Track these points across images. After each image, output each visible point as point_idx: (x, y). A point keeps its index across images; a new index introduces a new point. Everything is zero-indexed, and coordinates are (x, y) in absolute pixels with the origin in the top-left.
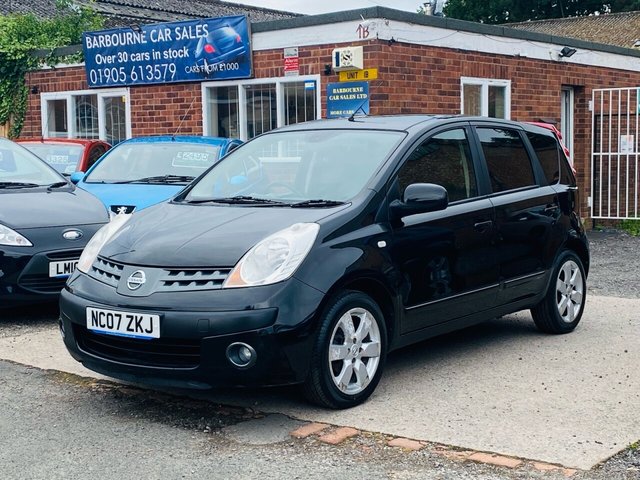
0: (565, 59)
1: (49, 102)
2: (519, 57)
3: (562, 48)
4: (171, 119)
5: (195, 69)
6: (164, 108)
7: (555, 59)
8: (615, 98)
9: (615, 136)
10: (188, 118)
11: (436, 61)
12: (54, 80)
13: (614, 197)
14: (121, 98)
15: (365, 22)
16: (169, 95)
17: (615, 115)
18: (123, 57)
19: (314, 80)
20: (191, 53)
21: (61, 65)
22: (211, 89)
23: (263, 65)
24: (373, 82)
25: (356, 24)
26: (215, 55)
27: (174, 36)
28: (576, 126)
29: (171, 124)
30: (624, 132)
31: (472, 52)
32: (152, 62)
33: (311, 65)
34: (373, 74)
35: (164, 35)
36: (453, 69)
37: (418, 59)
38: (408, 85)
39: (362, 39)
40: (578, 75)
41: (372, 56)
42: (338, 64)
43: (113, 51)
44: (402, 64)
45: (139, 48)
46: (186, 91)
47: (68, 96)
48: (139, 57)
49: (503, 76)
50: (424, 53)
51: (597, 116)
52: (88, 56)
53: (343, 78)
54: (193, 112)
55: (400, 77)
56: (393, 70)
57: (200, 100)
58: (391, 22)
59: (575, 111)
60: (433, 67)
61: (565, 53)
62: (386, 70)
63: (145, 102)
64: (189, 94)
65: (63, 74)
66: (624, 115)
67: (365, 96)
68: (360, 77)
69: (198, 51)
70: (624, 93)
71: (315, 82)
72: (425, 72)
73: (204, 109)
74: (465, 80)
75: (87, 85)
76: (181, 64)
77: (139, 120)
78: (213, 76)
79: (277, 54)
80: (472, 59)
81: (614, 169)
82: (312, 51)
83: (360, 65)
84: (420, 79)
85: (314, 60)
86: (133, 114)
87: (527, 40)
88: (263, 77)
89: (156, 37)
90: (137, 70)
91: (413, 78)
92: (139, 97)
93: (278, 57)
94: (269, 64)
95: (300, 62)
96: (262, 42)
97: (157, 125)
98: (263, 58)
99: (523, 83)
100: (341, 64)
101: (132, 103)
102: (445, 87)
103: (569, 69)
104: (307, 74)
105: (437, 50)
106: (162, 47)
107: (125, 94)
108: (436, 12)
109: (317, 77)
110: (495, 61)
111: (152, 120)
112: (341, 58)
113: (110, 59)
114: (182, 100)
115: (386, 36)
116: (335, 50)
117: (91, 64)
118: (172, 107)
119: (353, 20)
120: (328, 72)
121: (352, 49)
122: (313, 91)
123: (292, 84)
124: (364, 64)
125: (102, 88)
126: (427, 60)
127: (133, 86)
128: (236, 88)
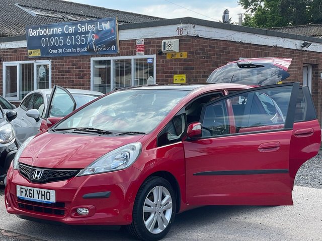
0: (305, 49)
1: (7, 67)
2: (276, 47)
3: (303, 42)
4: (74, 78)
6: (70, 72)
7: (299, 48)
10: (83, 78)
11: (224, 48)
12: (10, 55)
15: (181, 26)
16: (73, 65)
19: (152, 58)
22: (96, 61)
23: (124, 49)
24: (185, 60)
25: (175, 27)
28: (313, 87)
29: (73, 81)
31: (247, 44)
33: (151, 49)
34: (185, 55)
36: (235, 53)
37: (214, 47)
38: (207, 62)
39: (179, 35)
40: (314, 58)
41: (185, 45)
42: (164, 49)
44: (203, 50)
46: (82, 62)
47: (17, 64)
50: (217, 44)
53: (168, 57)
54: (86, 75)
55: (202, 57)
56: (197, 53)
57: (89, 67)
58: (196, 26)
59: (312, 79)
60: (223, 52)
61: (305, 45)
62: (193, 53)
63: (59, 68)
64: (83, 64)
65: (15, 52)
68: (178, 57)
71: (153, 59)
72: (217, 55)
73: (92, 73)
75: (27, 58)
77: (56, 78)
79: (132, 43)
80: (247, 47)
82: (152, 41)
83: (177, 50)
84: (214, 58)
85: (153, 47)
86: (52, 75)
87: (282, 37)
88: (124, 55)
91: (210, 58)
92: (56, 65)
93: (133, 44)
94: (128, 48)
95: (145, 47)
96: (125, 35)
97: (66, 82)
98: (125, 44)
100: (166, 49)
101: (52, 69)
103: (308, 54)
104: (149, 54)
105: (225, 42)
107: (49, 63)
108: (225, 20)
109: (154, 56)
110: (261, 49)
111: (63, 78)
112: (166, 45)
114: (80, 68)
115: (193, 34)
116: (164, 41)
118: (74, 71)
119: (175, 24)
120: (160, 53)
121: (173, 41)
122: (151, 64)
123: (140, 60)
124: (180, 49)
125: (36, 59)
126: (219, 48)
127: (53, 59)
128: (109, 61)
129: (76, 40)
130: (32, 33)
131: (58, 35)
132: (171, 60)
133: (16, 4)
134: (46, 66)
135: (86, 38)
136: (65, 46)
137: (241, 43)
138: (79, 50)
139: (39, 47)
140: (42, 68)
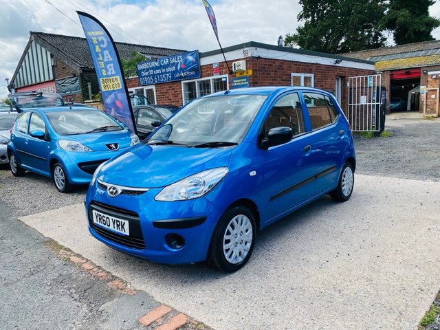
0: (337, 65)
2: (317, 64)
3: (336, 60)
4: (171, 97)
5: (178, 75)
6: (167, 92)
7: (333, 65)
8: (358, 81)
9: (358, 97)
10: (177, 96)
11: (280, 66)
13: (358, 122)
14: (152, 89)
15: (246, 49)
16: (170, 87)
17: (358, 88)
18: (151, 72)
19: (225, 77)
20: (176, 68)
21: (130, 77)
22: (185, 83)
23: (205, 72)
24: (250, 76)
25: (242, 51)
26: (185, 69)
27: (169, 62)
28: (342, 93)
30: (362, 95)
31: (297, 62)
32: (162, 74)
33: (224, 70)
34: (250, 72)
35: (166, 62)
36: (288, 70)
37: (272, 65)
38: (267, 77)
39: (245, 57)
40: (342, 72)
42: (235, 69)
43: (148, 70)
44: (264, 68)
45: (157, 68)
46: (176, 85)
47: (134, 89)
48: (157, 72)
49: (310, 72)
50: (274, 63)
51: (351, 89)
52: (139, 73)
53: (238, 75)
54: (179, 94)
55: (263, 74)
56: (259, 70)
57: (181, 88)
58: (258, 49)
59: (341, 87)
60: (279, 69)
61: (337, 62)
62: (256, 70)
63: (161, 91)
65: (131, 81)
66: (362, 88)
67: (247, 83)
68: (245, 74)
69: (179, 68)
70: (362, 78)
72: (275, 71)
73: (183, 92)
74: (293, 74)
75: (139, 85)
76: (173, 73)
77: (159, 98)
78: (186, 78)
79: (210, 66)
80: (295, 65)
81: (358, 110)
82: (225, 64)
83: (245, 69)
84: (272, 74)
85: (225, 68)
86: (157, 96)
87: (321, 56)
88: (205, 77)
89: (163, 63)
90: (157, 77)
91: (269, 74)
92: (158, 89)
93: (210, 68)
94: (207, 71)
95: (220, 69)
96: (204, 62)
98: (204, 69)
99: (319, 75)
101: (156, 91)
102: (284, 77)
103: (339, 69)
104: (223, 74)
105: (281, 61)
106: (165, 67)
107: (153, 87)
108: (280, 44)
109: (227, 76)
110: (306, 66)
111: (164, 98)
112: (236, 66)
113: (147, 74)
114: (174, 89)
115: (256, 54)
116: (234, 63)
117: (140, 76)
118: (171, 92)
119: (241, 48)
120: (231, 73)
121: (241, 62)
122: (225, 82)
123: (218, 79)
124: (247, 68)
126: (276, 66)
127: (156, 84)
128: (195, 82)
137: (292, 61)
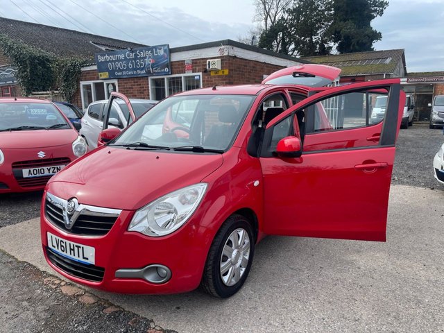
1: (83, 85)
4: (136, 93)
6: (132, 88)
10: (143, 93)
11: (254, 67)
12: (85, 76)
15: (223, 47)
16: (134, 82)
19: (199, 75)
22: (153, 80)
23: (175, 68)
24: (226, 76)
25: (218, 48)
31: (268, 64)
33: (197, 68)
34: (226, 72)
36: (261, 71)
37: (246, 66)
38: (242, 78)
39: (221, 55)
41: (226, 63)
42: (209, 67)
44: (239, 68)
46: (141, 81)
47: (91, 83)
50: (248, 63)
53: (212, 74)
54: (145, 90)
55: (238, 74)
56: (235, 71)
57: (148, 84)
58: (235, 48)
60: (252, 70)
62: (232, 70)
63: (124, 86)
64: (143, 82)
65: (89, 73)
68: (221, 73)
72: (249, 72)
73: (150, 89)
74: (265, 76)
75: (98, 79)
80: (267, 67)
82: (198, 61)
83: (220, 68)
84: (247, 75)
85: (199, 66)
88: (176, 74)
91: (244, 74)
92: (121, 83)
93: (182, 64)
94: (179, 68)
95: (192, 67)
96: (176, 57)
98: (175, 65)
100: (211, 67)
101: (119, 86)
102: (257, 79)
104: (196, 72)
105: (254, 62)
107: (116, 82)
109: (201, 74)
111: (128, 93)
112: (211, 64)
114: (140, 85)
115: (232, 53)
116: (208, 61)
118: (136, 88)
119: (217, 46)
120: (205, 71)
121: (216, 60)
122: (199, 80)
123: (189, 77)
124: (222, 67)
125: (105, 79)
126: (250, 67)
127: (119, 78)
128: (164, 79)
129: (136, 64)
130: (101, 59)
131: (122, 60)
132: (215, 77)
133: (91, 42)
134: (113, 84)
135: (144, 62)
136: (128, 69)
137: (265, 63)
138: (139, 72)
139: (107, 70)
140: (111, 86)
